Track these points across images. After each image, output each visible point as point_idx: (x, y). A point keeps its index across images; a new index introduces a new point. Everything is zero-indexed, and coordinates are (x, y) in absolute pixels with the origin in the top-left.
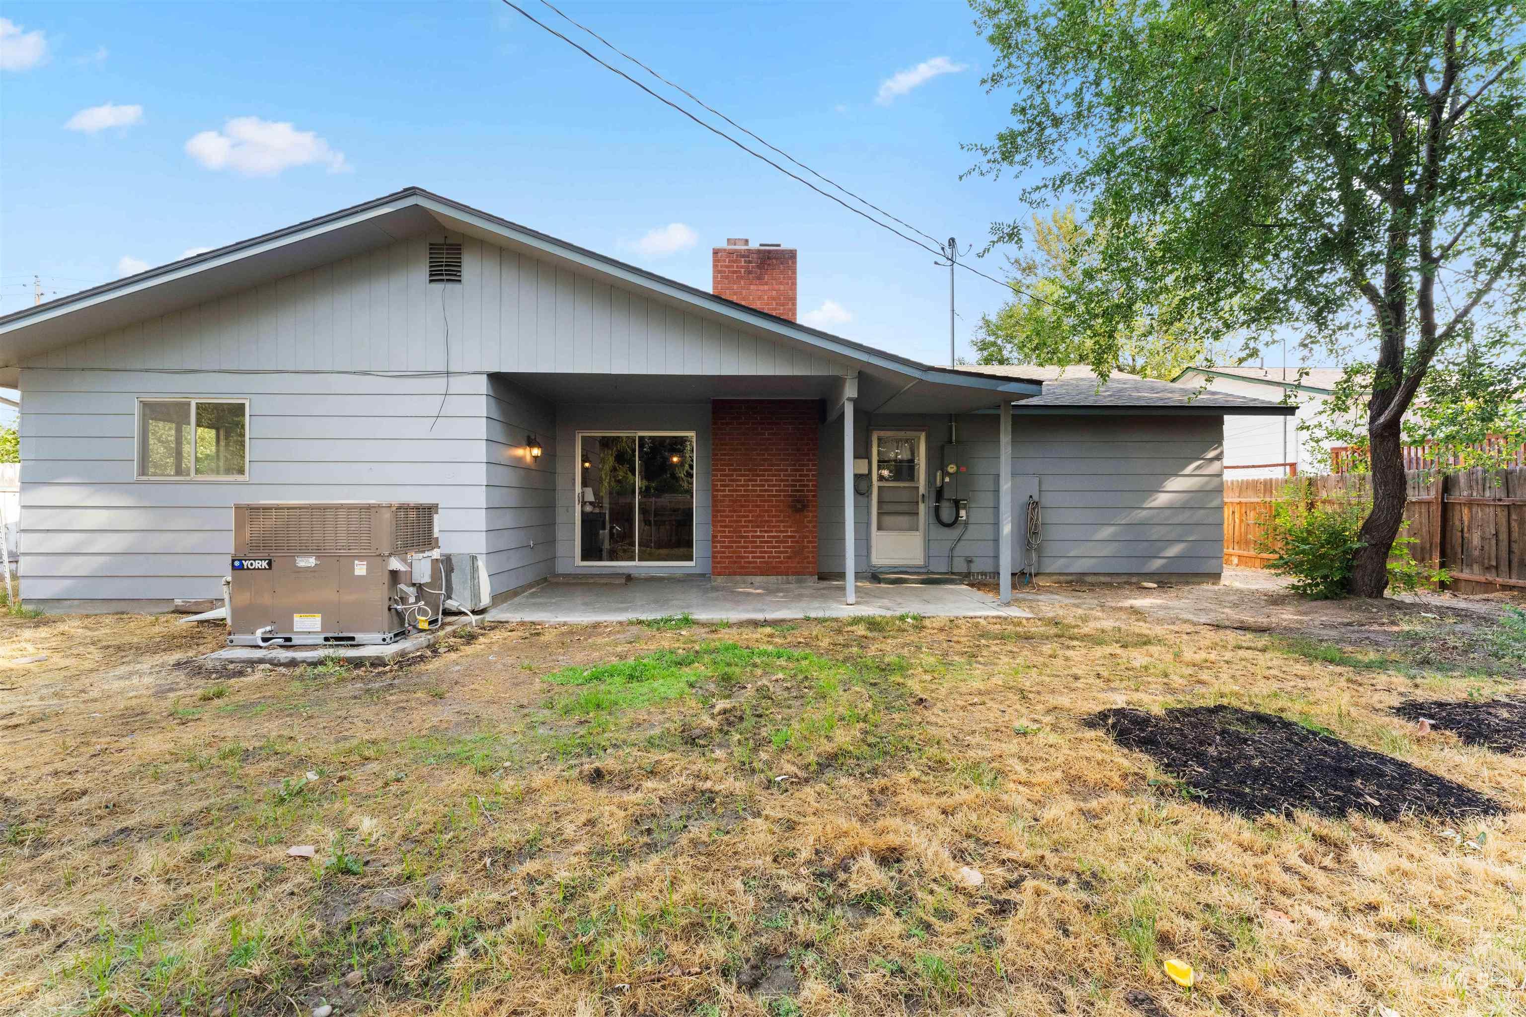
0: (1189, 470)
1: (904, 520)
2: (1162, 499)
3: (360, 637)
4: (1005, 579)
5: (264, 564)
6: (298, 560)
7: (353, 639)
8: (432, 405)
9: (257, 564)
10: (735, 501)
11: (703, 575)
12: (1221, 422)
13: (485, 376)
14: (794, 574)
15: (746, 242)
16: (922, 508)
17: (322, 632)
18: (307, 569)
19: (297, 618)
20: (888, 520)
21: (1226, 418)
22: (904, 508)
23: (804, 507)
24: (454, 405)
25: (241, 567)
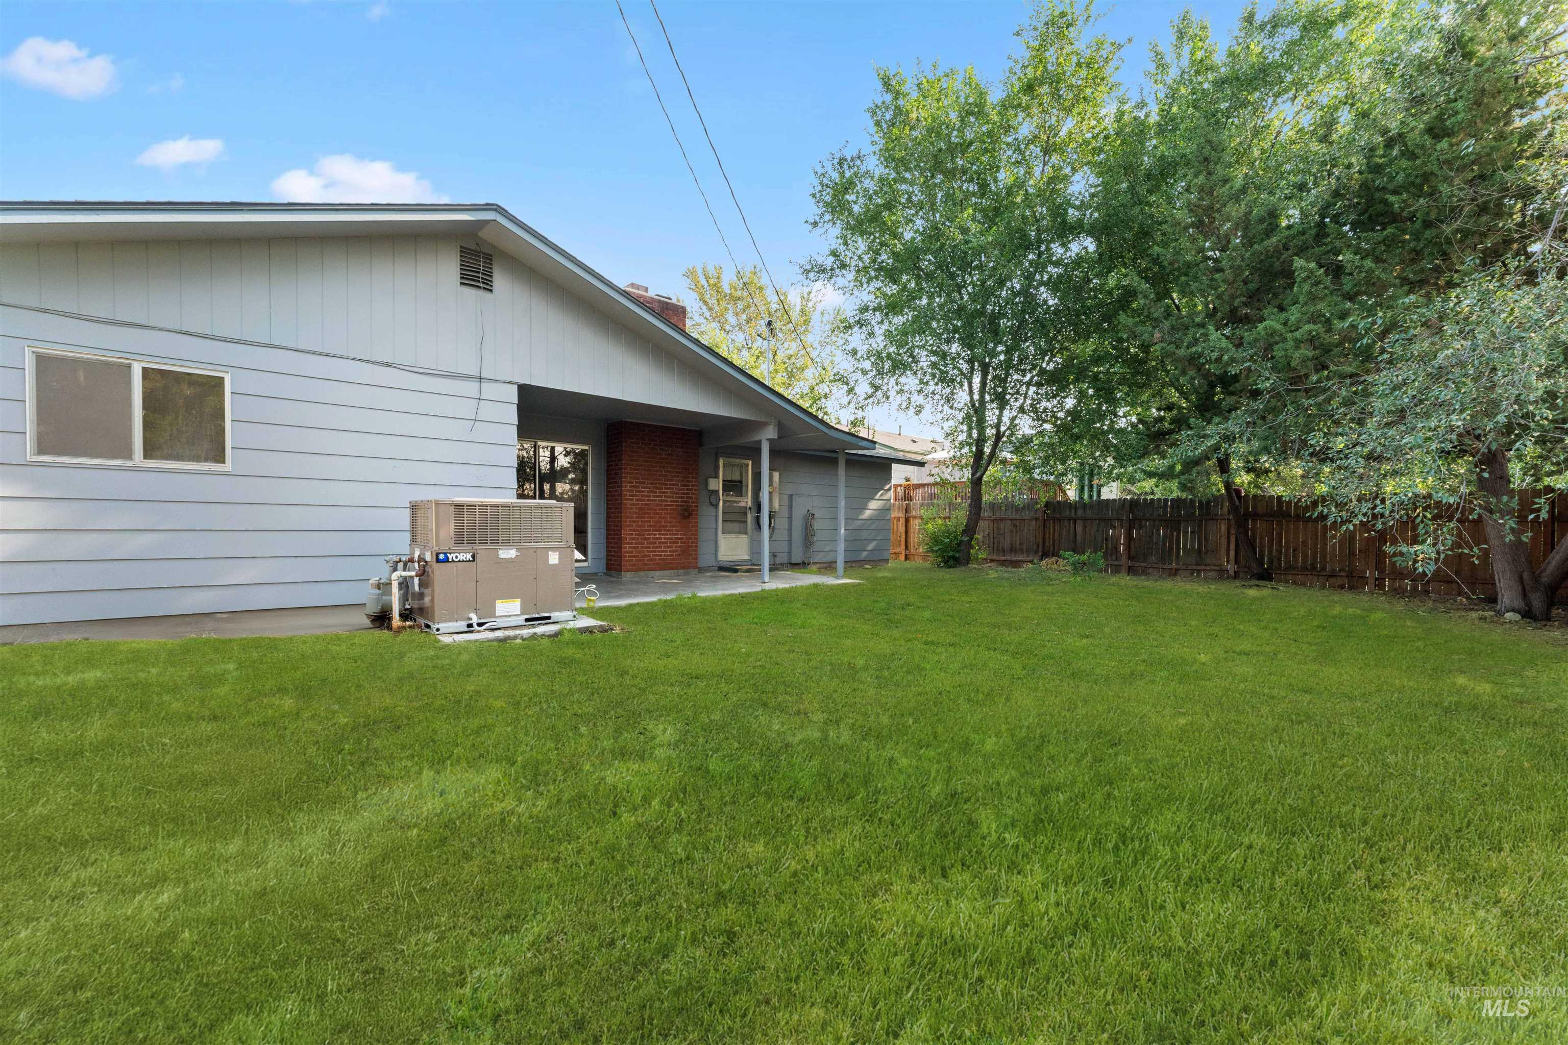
0: (877, 497)
1: (736, 526)
2: (867, 514)
3: (555, 615)
4: (840, 565)
5: (469, 556)
6: (500, 552)
7: (549, 618)
8: (466, 409)
9: (461, 557)
10: (641, 509)
11: (596, 574)
12: (889, 469)
13: (516, 387)
14: (683, 568)
15: (646, 290)
16: (749, 516)
17: (522, 614)
18: (509, 561)
19: (499, 604)
20: (730, 525)
21: (894, 465)
22: (737, 517)
23: (690, 515)
24: (487, 411)
25: (446, 560)
